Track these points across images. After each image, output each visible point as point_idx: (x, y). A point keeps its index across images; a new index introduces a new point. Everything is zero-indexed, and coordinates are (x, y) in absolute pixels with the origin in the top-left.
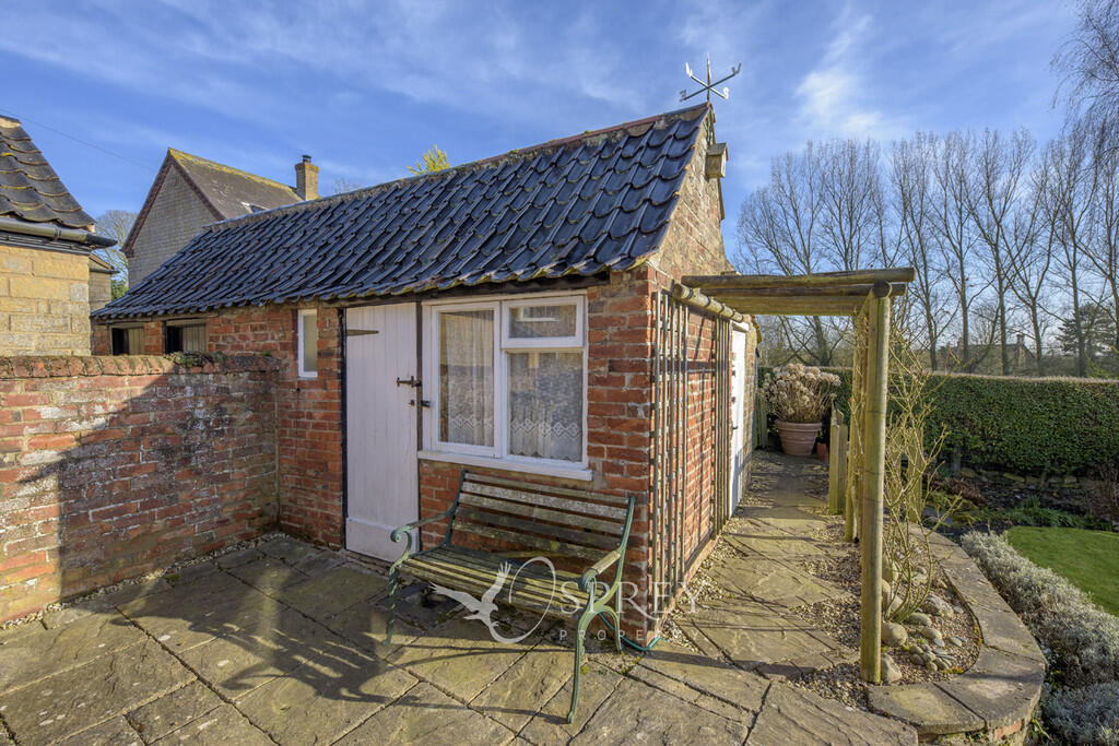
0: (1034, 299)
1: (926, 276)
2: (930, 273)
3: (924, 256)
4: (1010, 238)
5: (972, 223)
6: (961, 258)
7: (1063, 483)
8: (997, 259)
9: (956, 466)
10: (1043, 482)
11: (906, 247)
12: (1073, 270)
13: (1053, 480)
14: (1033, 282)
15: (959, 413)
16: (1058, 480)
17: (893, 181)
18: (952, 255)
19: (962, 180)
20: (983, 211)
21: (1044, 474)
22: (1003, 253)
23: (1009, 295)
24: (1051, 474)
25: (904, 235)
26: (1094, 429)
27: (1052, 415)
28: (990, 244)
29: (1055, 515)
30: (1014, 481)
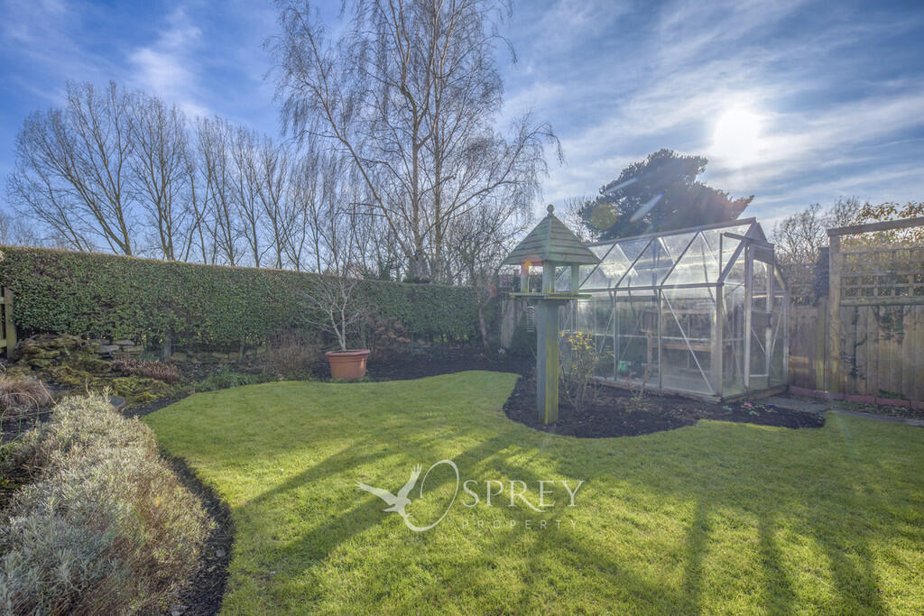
0: (298, 259)
1: (229, 234)
2: (232, 232)
3: (227, 217)
4: (283, 216)
5: (260, 200)
6: (253, 224)
7: (256, 354)
8: (276, 229)
9: (167, 352)
10: (241, 355)
11: (211, 206)
12: (317, 243)
13: (249, 353)
14: (297, 248)
15: (166, 297)
16: (253, 351)
17: (200, 150)
18: (248, 222)
19: (251, 166)
20: (266, 192)
21: (242, 349)
22: (279, 225)
23: (283, 254)
24: (247, 347)
25: (210, 196)
26: (273, 305)
27: (245, 295)
28: (272, 218)
29: (235, 376)
30: (219, 359)
